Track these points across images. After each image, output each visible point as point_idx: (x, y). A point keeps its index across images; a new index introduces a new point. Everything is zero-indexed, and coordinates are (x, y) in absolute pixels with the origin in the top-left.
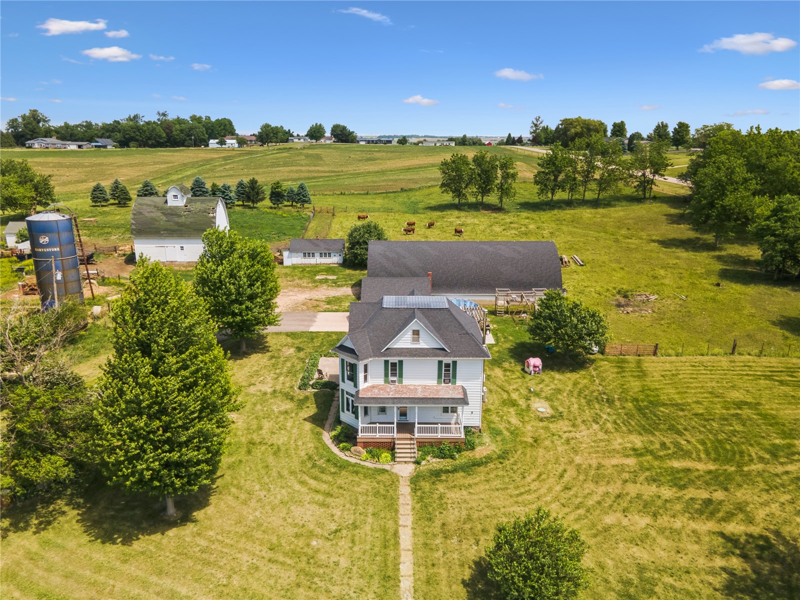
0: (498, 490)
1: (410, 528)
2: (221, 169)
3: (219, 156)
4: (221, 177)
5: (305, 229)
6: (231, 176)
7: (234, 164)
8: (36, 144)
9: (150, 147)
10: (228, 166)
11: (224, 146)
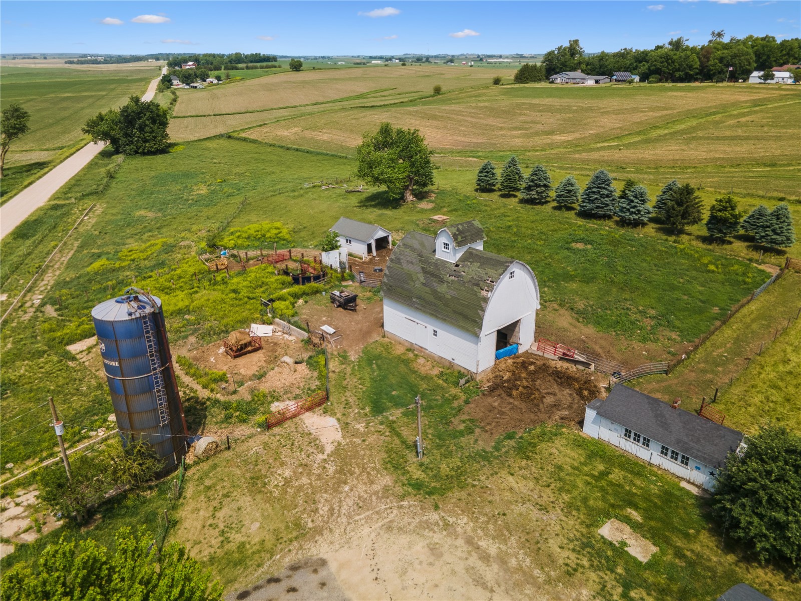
2: (733, 122)
3: (749, 98)
4: (718, 138)
5: (725, 319)
6: (733, 138)
7: (760, 115)
8: (559, 79)
9: (673, 81)
10: (747, 118)
11: (769, 81)
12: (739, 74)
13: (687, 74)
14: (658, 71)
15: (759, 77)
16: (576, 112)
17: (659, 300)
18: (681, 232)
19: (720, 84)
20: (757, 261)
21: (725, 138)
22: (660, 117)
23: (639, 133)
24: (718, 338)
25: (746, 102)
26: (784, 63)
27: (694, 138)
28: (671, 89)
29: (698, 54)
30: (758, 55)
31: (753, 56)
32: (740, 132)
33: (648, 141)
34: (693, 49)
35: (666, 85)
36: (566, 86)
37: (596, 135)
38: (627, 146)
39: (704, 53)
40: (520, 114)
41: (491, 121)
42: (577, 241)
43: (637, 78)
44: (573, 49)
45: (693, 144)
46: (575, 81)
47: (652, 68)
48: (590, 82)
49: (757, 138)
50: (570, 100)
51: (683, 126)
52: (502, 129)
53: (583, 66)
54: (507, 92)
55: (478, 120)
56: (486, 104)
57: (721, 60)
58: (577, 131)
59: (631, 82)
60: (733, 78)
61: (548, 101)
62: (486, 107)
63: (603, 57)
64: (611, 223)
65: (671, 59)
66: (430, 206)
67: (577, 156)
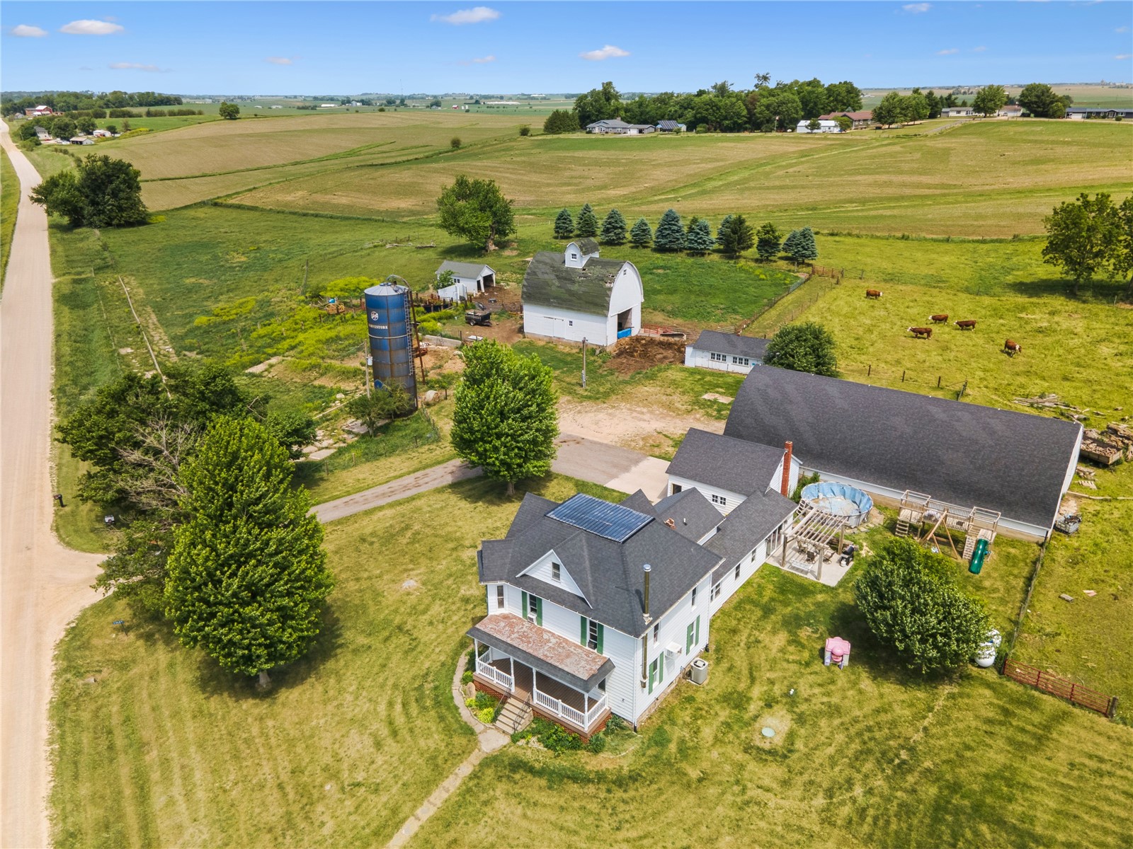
0: (561, 829)
1: (420, 823)
2: (781, 173)
3: (796, 149)
4: (768, 188)
5: (771, 305)
6: (782, 187)
7: (806, 166)
8: (597, 128)
9: (723, 131)
10: (795, 169)
11: (815, 131)
12: (786, 124)
13: (735, 123)
14: (704, 120)
15: (806, 127)
16: (625, 165)
17: (726, 298)
18: (738, 257)
19: (769, 134)
20: (794, 272)
21: (774, 188)
22: (713, 169)
23: (694, 185)
24: (766, 316)
25: (794, 153)
26: (830, 112)
27: (747, 189)
28: (718, 140)
29: (744, 102)
30: (805, 102)
31: (800, 104)
32: (788, 182)
33: (704, 193)
34: (738, 96)
35: (715, 135)
36: (606, 136)
37: (652, 188)
38: (684, 198)
39: (750, 100)
40: (565, 169)
41: (535, 178)
42: (657, 268)
43: (684, 127)
44: (607, 93)
45: (747, 193)
46: (616, 131)
47: (699, 115)
48: (633, 132)
49: (803, 187)
50: (617, 152)
51: (736, 178)
52: (549, 185)
53: (622, 113)
54: (541, 145)
55: (520, 177)
56: (523, 158)
57: (768, 107)
58: (631, 185)
59: (678, 132)
60: (782, 127)
61: (593, 154)
62: (524, 162)
63: (642, 102)
64: (683, 255)
65: (716, 106)
66: (515, 253)
67: (637, 209)
